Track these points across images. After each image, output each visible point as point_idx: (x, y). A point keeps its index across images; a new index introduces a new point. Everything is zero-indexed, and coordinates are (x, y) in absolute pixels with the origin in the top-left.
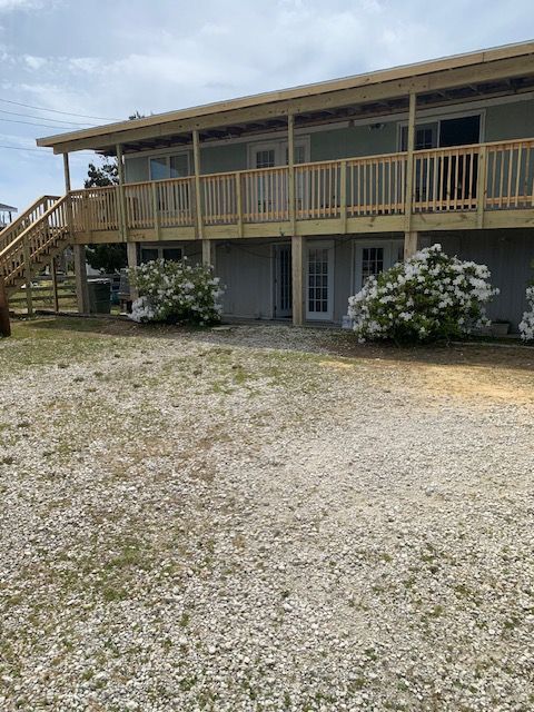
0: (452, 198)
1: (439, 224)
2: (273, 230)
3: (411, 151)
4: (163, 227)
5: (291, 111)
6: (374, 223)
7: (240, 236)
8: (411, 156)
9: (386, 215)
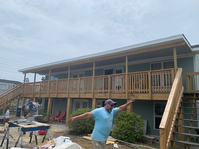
2: (63, 96)
3: (93, 76)
4: (41, 94)
5: (69, 65)
6: (86, 95)
7: (56, 97)
8: (93, 78)
9: (88, 93)
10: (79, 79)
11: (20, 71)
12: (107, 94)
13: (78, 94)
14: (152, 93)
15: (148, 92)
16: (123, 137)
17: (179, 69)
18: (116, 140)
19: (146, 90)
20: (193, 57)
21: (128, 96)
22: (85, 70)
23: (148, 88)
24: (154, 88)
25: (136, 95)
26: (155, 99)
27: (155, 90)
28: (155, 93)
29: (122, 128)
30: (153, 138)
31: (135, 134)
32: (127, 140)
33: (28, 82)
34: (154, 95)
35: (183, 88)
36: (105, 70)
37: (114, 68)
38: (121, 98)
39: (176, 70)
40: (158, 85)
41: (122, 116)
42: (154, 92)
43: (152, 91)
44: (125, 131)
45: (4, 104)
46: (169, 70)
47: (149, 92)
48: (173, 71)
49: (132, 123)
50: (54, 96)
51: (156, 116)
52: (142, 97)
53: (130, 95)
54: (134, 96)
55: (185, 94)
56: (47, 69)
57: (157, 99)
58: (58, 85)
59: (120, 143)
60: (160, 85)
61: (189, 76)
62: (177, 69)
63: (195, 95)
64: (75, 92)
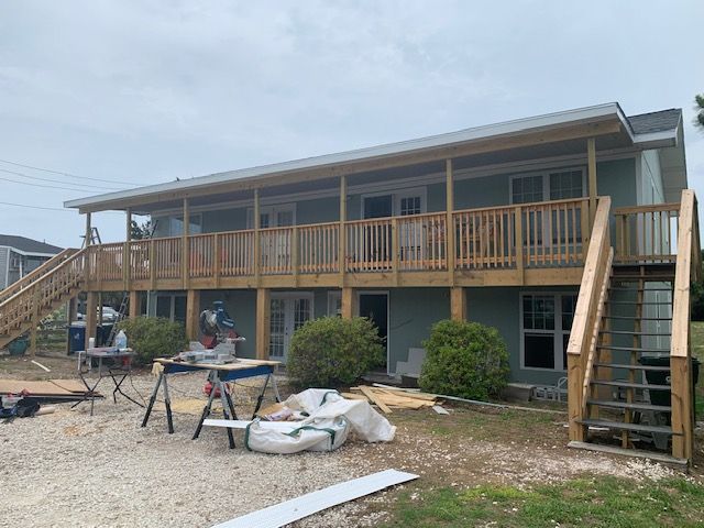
0: (374, 260)
1: (366, 282)
2: (242, 283)
3: (343, 221)
4: (157, 278)
5: (257, 186)
6: (319, 279)
7: (215, 287)
8: (342, 225)
9: (327, 272)
10: (295, 230)
11: (68, 205)
12: (387, 274)
13: (295, 274)
14: (526, 268)
15: (514, 264)
16: (453, 388)
17: (602, 199)
18: (435, 396)
19: (508, 259)
20: (634, 159)
21: (456, 278)
22: (296, 199)
23: (514, 253)
24: (532, 252)
25: (477, 273)
26: (533, 282)
27: (535, 258)
28: (533, 266)
29: (449, 365)
30: (529, 387)
31: (486, 377)
32: (465, 394)
33: (97, 242)
34: (531, 272)
35: (612, 252)
36: (366, 199)
37: (395, 192)
38: (433, 285)
39: (593, 203)
40: (528, 242)
41: (445, 332)
42: (532, 263)
43: (525, 260)
44: (459, 373)
45: (31, 315)
46: (575, 202)
47: (518, 264)
48: (585, 204)
49: (477, 351)
50: (208, 283)
51: (527, 330)
52: (494, 279)
53: (460, 273)
54: (473, 278)
55: (615, 269)
56: (176, 198)
57: (541, 284)
58: (220, 249)
59: (447, 404)
60: (540, 242)
61: (624, 217)
62: (598, 200)
63: (642, 269)
64: (281, 272)
